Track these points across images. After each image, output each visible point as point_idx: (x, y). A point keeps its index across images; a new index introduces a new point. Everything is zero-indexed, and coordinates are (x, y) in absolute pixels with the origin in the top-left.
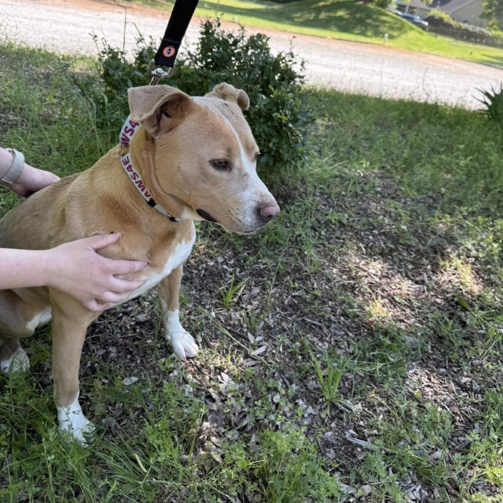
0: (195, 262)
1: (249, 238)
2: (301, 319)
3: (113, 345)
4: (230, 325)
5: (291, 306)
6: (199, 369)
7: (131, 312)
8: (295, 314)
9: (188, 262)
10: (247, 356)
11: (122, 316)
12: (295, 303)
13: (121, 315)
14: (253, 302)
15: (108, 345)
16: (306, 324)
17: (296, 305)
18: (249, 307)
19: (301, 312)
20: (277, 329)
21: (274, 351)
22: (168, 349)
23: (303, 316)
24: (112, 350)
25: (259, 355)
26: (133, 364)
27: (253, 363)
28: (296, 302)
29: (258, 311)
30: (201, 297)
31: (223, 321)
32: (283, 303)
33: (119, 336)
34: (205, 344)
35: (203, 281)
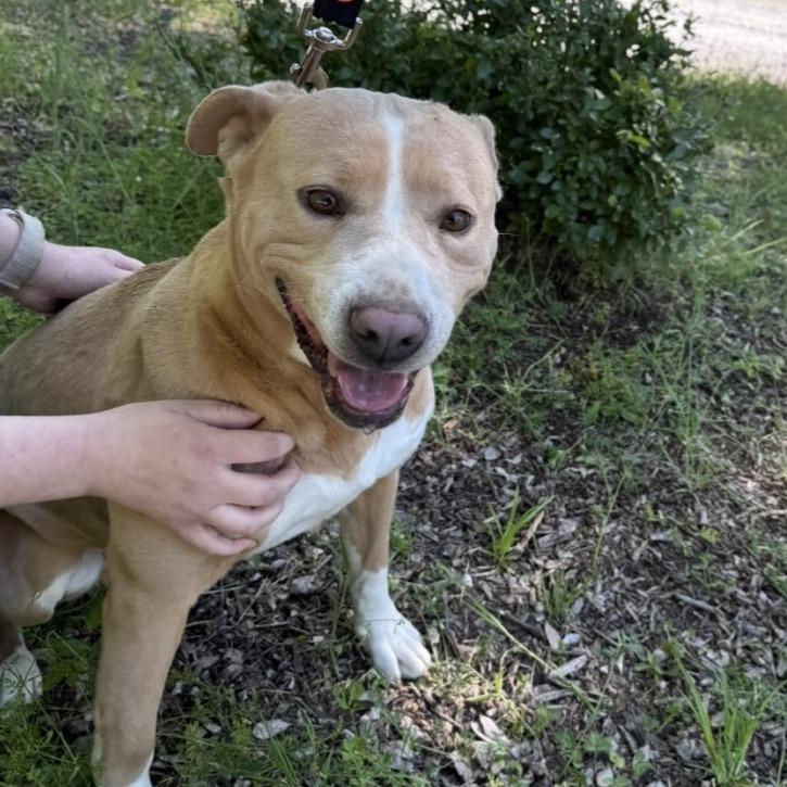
0: (434, 458)
1: (558, 406)
2: (668, 595)
3: (235, 646)
4: (505, 606)
5: (646, 564)
6: (429, 706)
7: (280, 569)
8: (657, 583)
9: (416, 457)
10: (540, 679)
11: (259, 580)
12: (656, 558)
13: (258, 576)
14: (560, 553)
15: (223, 646)
16: (681, 607)
17: (660, 564)
18: (552, 565)
19: (670, 579)
20: (614, 617)
21: (604, 669)
22: (360, 658)
23: (674, 588)
24: (234, 658)
25: (568, 677)
26: (280, 692)
27: (553, 694)
28: (659, 555)
29: (571, 574)
30: (442, 538)
31: (490, 595)
32: (629, 557)
33: (250, 624)
34: (447, 649)
35: (449, 501)
